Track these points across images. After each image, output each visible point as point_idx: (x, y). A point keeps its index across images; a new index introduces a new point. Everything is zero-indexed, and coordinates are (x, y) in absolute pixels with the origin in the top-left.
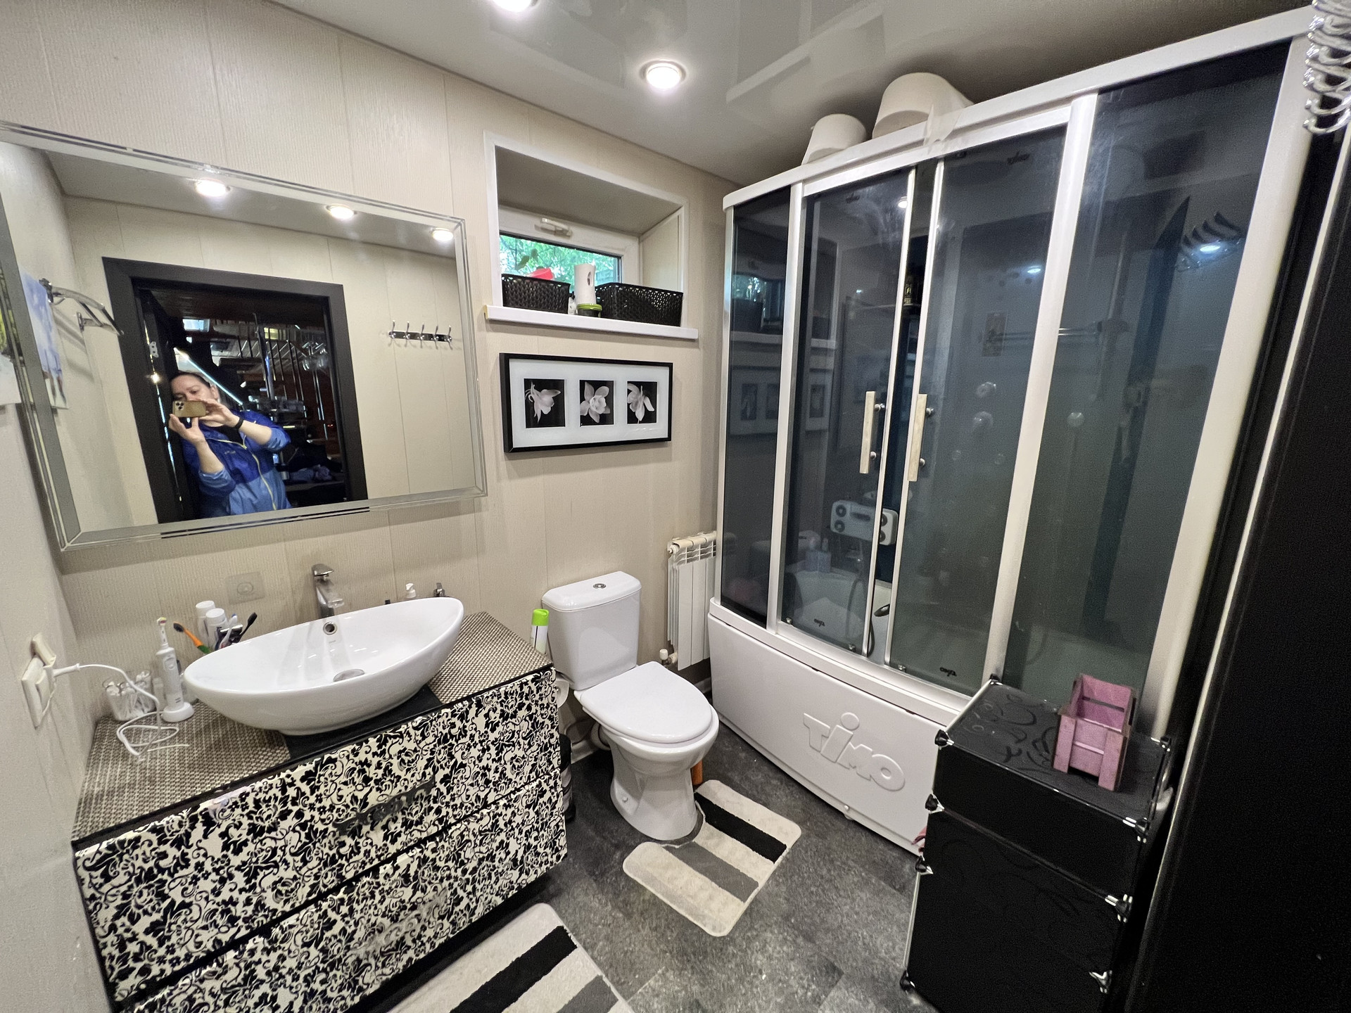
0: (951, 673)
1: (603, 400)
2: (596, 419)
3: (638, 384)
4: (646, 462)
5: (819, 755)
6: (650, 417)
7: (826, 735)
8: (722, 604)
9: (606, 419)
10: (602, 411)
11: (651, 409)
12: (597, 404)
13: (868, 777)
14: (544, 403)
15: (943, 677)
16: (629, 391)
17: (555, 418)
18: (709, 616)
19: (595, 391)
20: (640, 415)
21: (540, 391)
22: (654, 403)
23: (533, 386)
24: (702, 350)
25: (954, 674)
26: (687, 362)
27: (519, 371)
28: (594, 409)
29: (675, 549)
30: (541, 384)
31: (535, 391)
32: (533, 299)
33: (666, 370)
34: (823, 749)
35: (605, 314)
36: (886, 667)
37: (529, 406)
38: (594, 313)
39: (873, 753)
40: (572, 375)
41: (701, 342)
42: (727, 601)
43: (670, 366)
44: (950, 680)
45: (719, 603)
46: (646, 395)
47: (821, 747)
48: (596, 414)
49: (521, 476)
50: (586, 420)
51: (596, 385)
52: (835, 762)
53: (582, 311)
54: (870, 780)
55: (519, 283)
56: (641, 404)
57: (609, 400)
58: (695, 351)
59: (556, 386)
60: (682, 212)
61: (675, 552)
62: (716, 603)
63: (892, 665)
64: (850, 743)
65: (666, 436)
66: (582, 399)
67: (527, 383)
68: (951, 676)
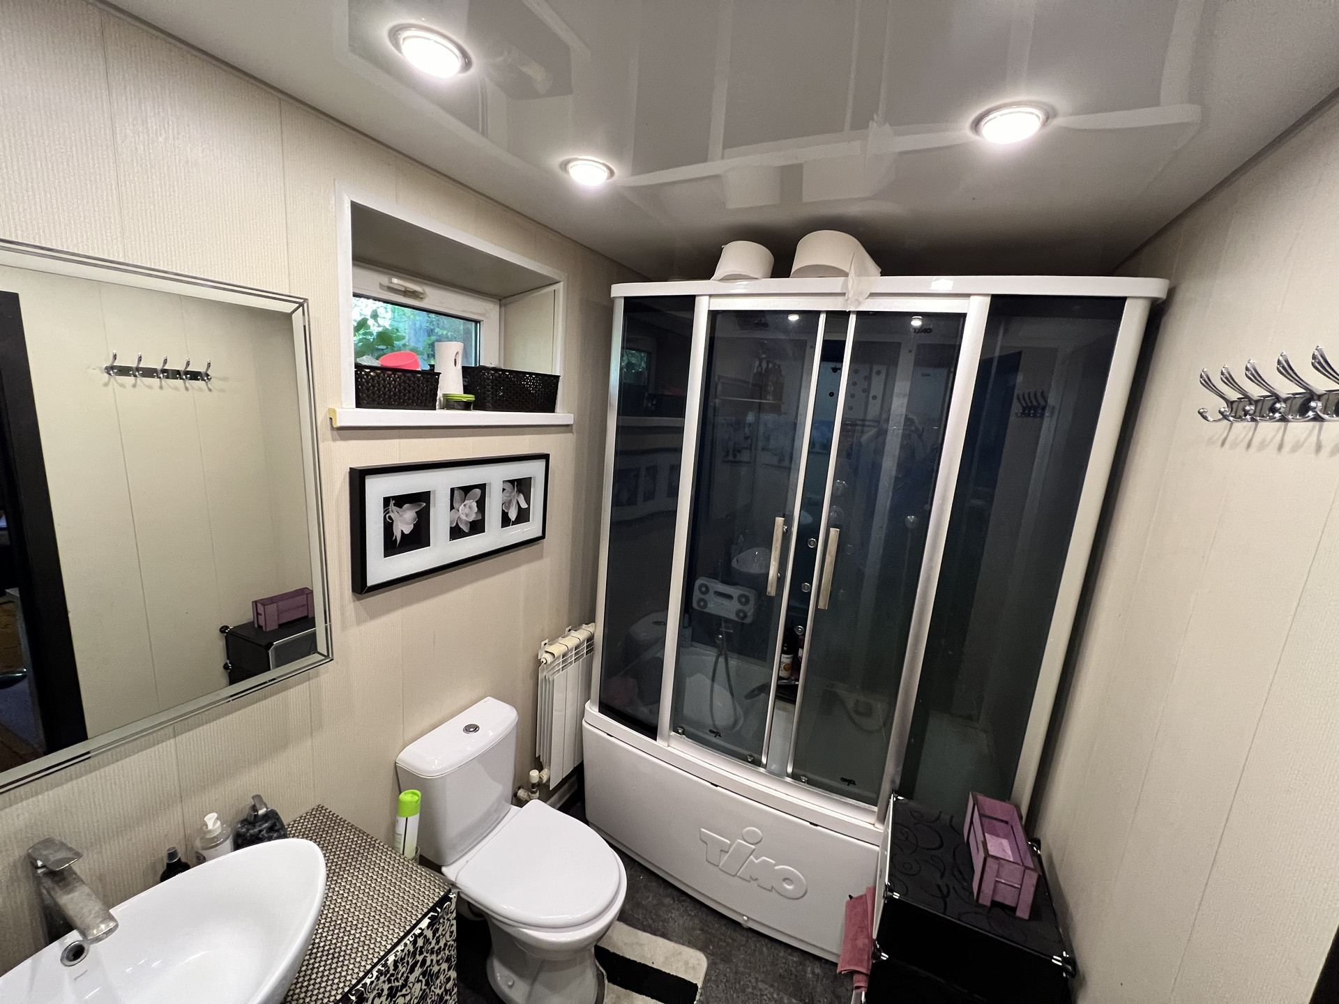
0: (850, 782)
1: (474, 505)
2: (465, 529)
3: (512, 482)
4: (517, 565)
5: (716, 869)
6: (523, 516)
7: (726, 850)
8: (600, 711)
9: (477, 527)
10: (472, 518)
11: (524, 505)
12: (467, 510)
13: (770, 888)
14: (405, 522)
15: (844, 786)
16: (504, 490)
17: (419, 538)
18: (584, 722)
19: (466, 495)
20: (513, 515)
21: (401, 507)
22: (528, 501)
23: (392, 502)
24: (575, 434)
25: (854, 783)
26: (559, 448)
27: (377, 489)
28: (464, 517)
29: (549, 658)
30: (401, 501)
31: (395, 508)
32: (395, 395)
33: (542, 463)
34: (721, 864)
35: (479, 405)
36: (789, 780)
37: (388, 527)
38: (466, 406)
39: (776, 865)
40: (439, 484)
41: (574, 427)
42: (605, 708)
43: (546, 457)
44: (851, 788)
45: (596, 709)
46: (519, 491)
47: (720, 863)
48: (466, 522)
49: (373, 615)
50: (456, 533)
51: (466, 490)
52: (734, 876)
53: (450, 404)
54: (771, 891)
55: (378, 375)
56: (514, 502)
57: (481, 504)
58: (569, 435)
59: (421, 500)
60: (560, 287)
61: (549, 662)
62: (592, 709)
63: (794, 776)
64: (752, 856)
65: (540, 534)
66: (452, 508)
67: (387, 501)
68: (851, 785)
